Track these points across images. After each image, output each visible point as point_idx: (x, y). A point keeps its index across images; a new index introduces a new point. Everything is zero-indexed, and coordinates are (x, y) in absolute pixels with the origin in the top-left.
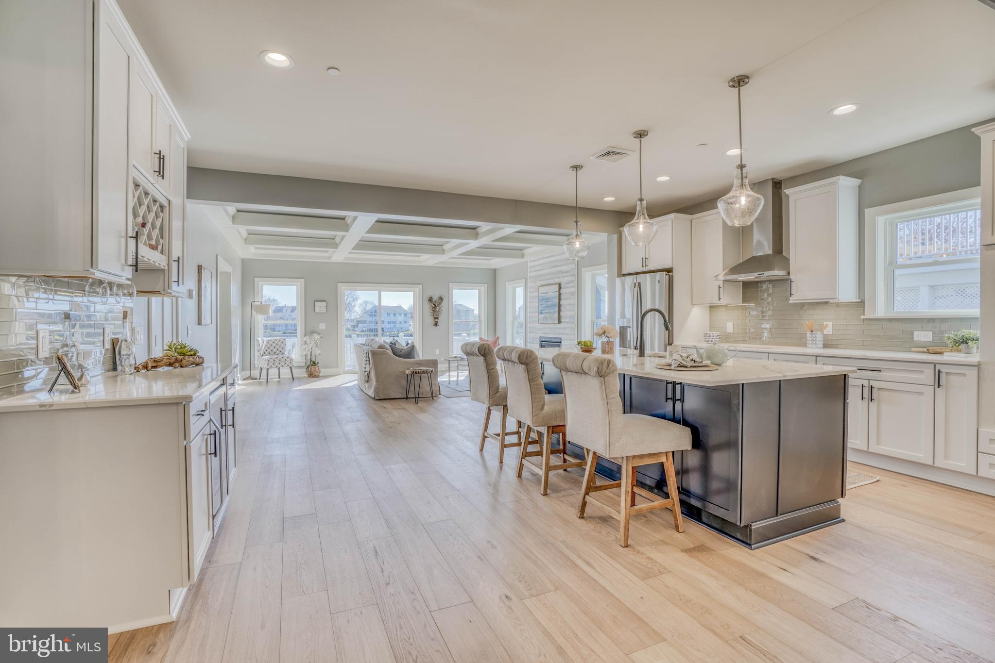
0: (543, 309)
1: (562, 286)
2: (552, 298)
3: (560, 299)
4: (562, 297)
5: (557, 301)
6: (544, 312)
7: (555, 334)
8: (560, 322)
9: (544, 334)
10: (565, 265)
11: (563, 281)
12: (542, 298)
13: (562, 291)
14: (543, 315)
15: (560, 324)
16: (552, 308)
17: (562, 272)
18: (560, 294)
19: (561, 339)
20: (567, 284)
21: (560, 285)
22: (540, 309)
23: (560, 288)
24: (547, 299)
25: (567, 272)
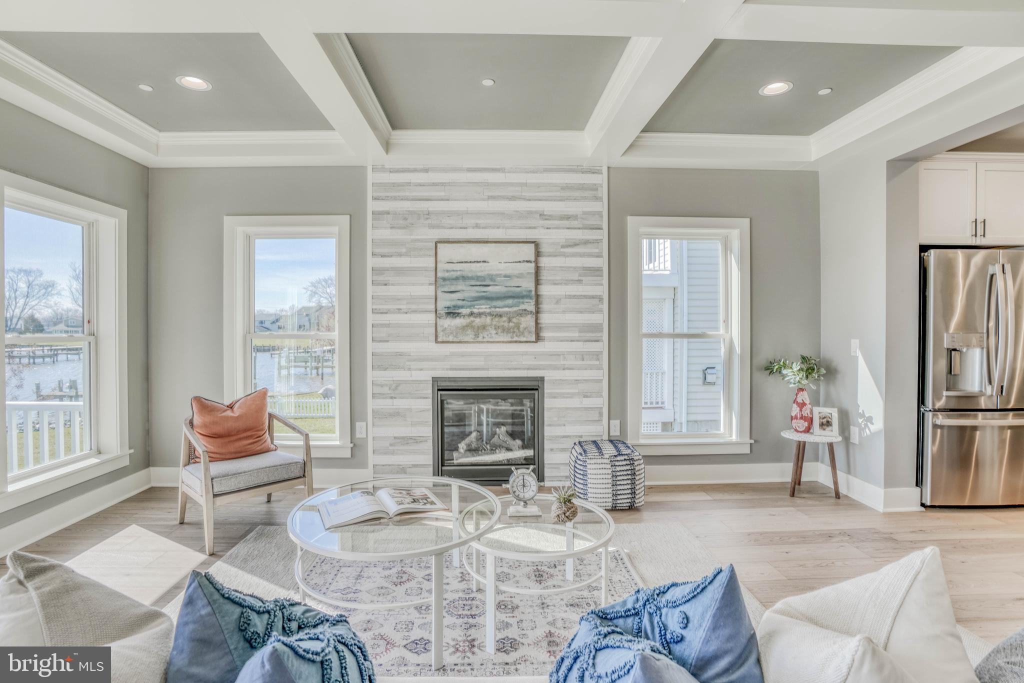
0: (460, 303)
1: (544, 249)
2: (506, 276)
3: (537, 282)
4: (545, 276)
5: (528, 284)
6: (465, 311)
7: (509, 369)
8: (538, 338)
9: (451, 369)
10: (562, 199)
11: (550, 237)
12: (455, 274)
13: (544, 262)
14: (458, 322)
15: (539, 344)
16: (510, 301)
17: (542, 215)
18: (538, 269)
19: (542, 379)
20: (563, 247)
21: (537, 245)
22: (442, 304)
23: (538, 254)
24: (478, 278)
25: (568, 218)
